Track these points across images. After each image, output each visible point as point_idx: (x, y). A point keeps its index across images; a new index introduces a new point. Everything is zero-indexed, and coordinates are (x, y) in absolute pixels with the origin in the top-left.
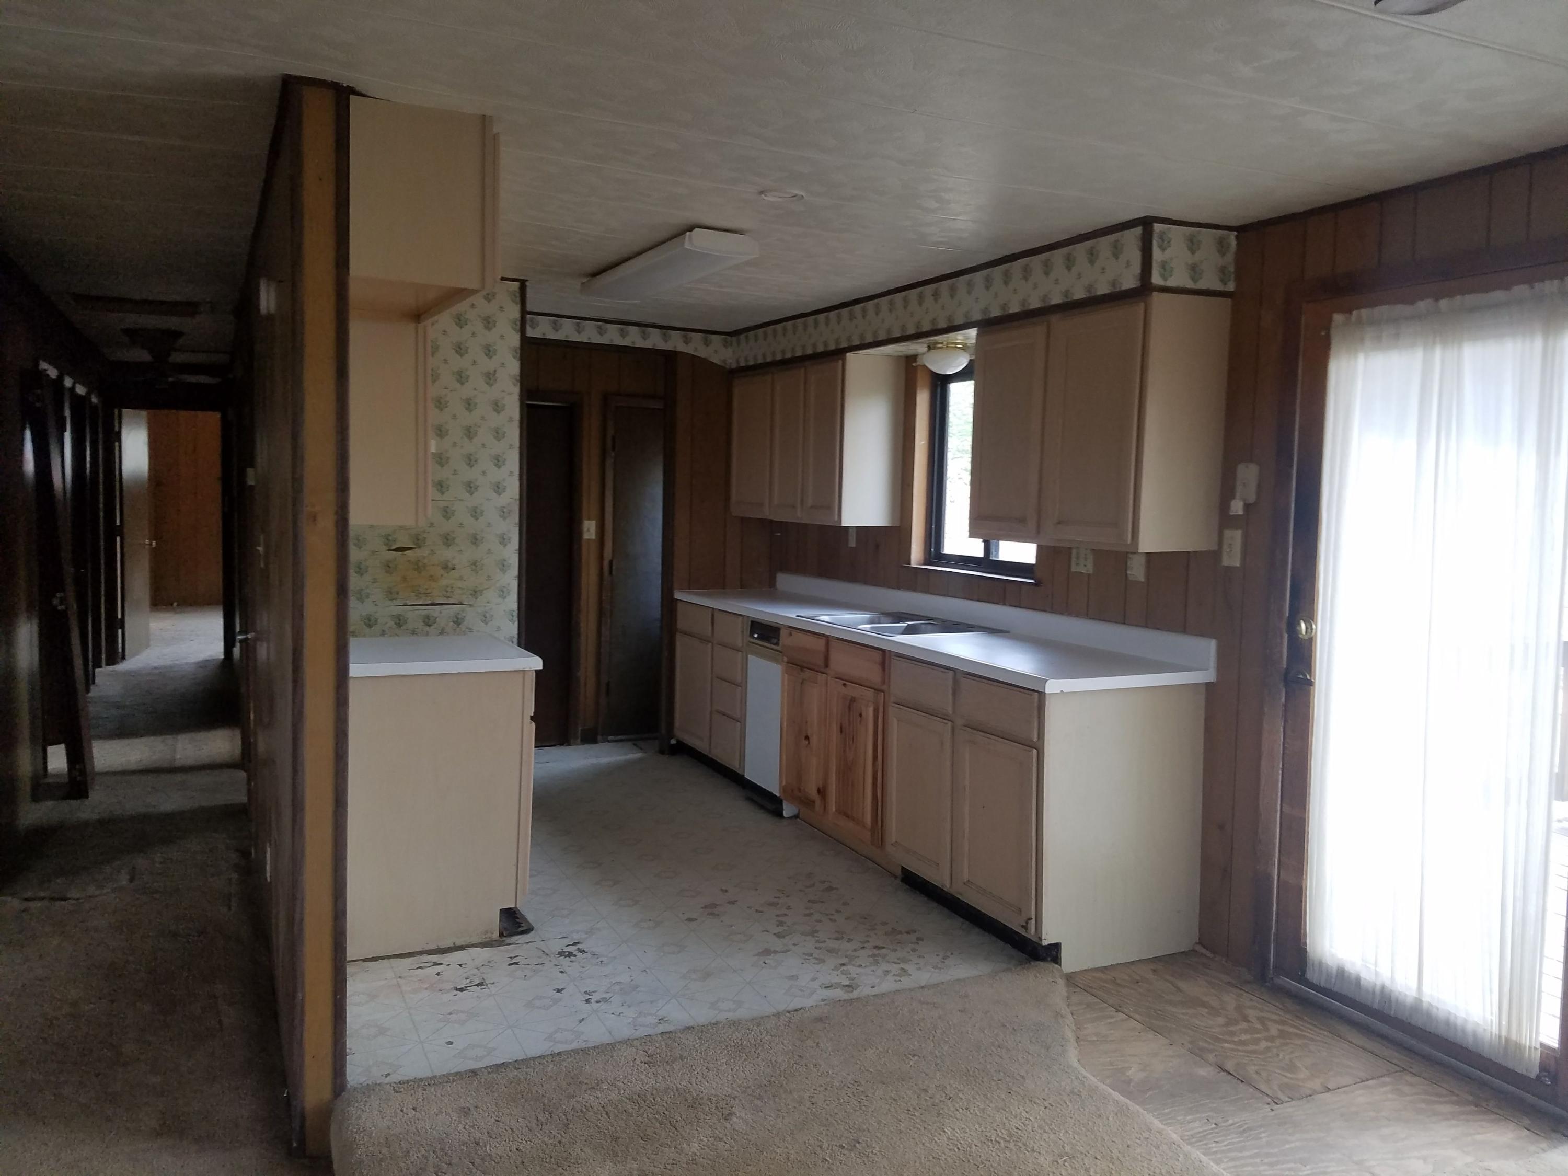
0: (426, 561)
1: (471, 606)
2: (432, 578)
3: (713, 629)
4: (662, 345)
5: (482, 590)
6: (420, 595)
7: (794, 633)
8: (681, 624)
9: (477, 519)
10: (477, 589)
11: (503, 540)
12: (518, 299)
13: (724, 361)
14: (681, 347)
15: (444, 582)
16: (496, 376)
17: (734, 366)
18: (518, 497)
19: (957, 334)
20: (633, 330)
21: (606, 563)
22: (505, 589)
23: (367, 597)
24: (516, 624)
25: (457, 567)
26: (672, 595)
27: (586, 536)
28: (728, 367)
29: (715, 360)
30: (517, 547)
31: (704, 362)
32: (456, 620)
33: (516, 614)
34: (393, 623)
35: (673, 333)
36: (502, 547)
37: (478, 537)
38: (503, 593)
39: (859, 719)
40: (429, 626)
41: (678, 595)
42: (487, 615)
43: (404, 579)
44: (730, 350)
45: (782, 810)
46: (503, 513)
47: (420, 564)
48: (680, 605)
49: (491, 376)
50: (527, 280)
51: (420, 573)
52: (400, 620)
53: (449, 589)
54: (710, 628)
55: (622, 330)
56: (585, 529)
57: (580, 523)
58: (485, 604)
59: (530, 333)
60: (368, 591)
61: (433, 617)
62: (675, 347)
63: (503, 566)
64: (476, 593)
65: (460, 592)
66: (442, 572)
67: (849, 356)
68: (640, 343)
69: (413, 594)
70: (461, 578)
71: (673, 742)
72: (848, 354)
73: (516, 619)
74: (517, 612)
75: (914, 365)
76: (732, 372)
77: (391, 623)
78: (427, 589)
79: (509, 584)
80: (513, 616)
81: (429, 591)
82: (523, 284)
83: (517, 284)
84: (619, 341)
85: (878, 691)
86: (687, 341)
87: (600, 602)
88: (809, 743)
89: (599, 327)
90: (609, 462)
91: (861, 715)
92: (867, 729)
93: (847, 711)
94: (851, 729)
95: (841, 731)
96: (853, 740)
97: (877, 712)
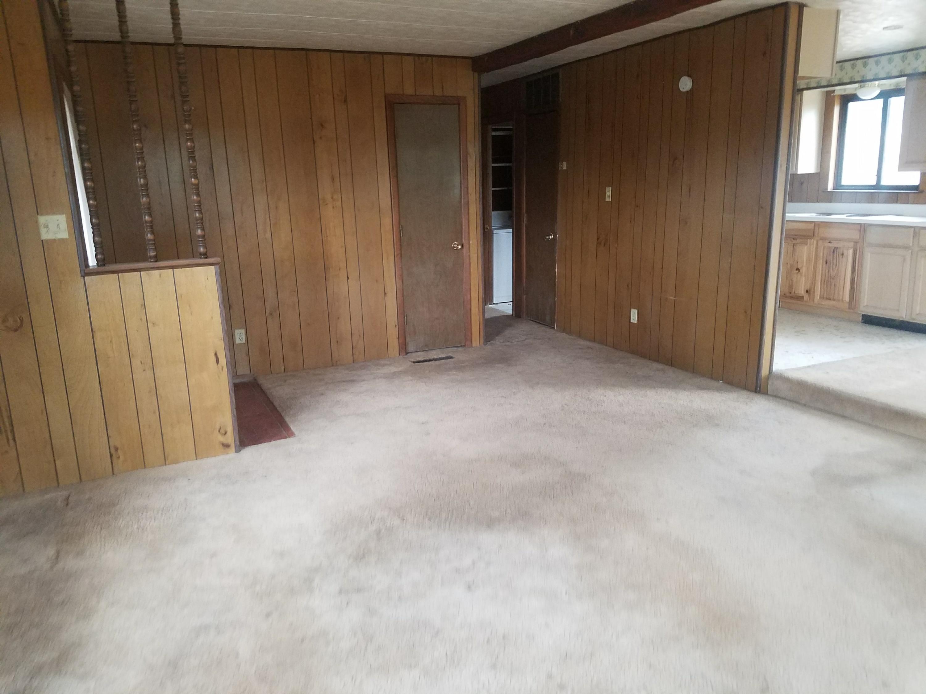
39: (841, 256)
72: (805, 92)
75: (833, 94)
85: (856, 242)
88: (799, 271)
91: (843, 254)
92: (847, 260)
93: (832, 254)
94: (835, 261)
95: (826, 263)
96: (836, 266)
97: (855, 251)
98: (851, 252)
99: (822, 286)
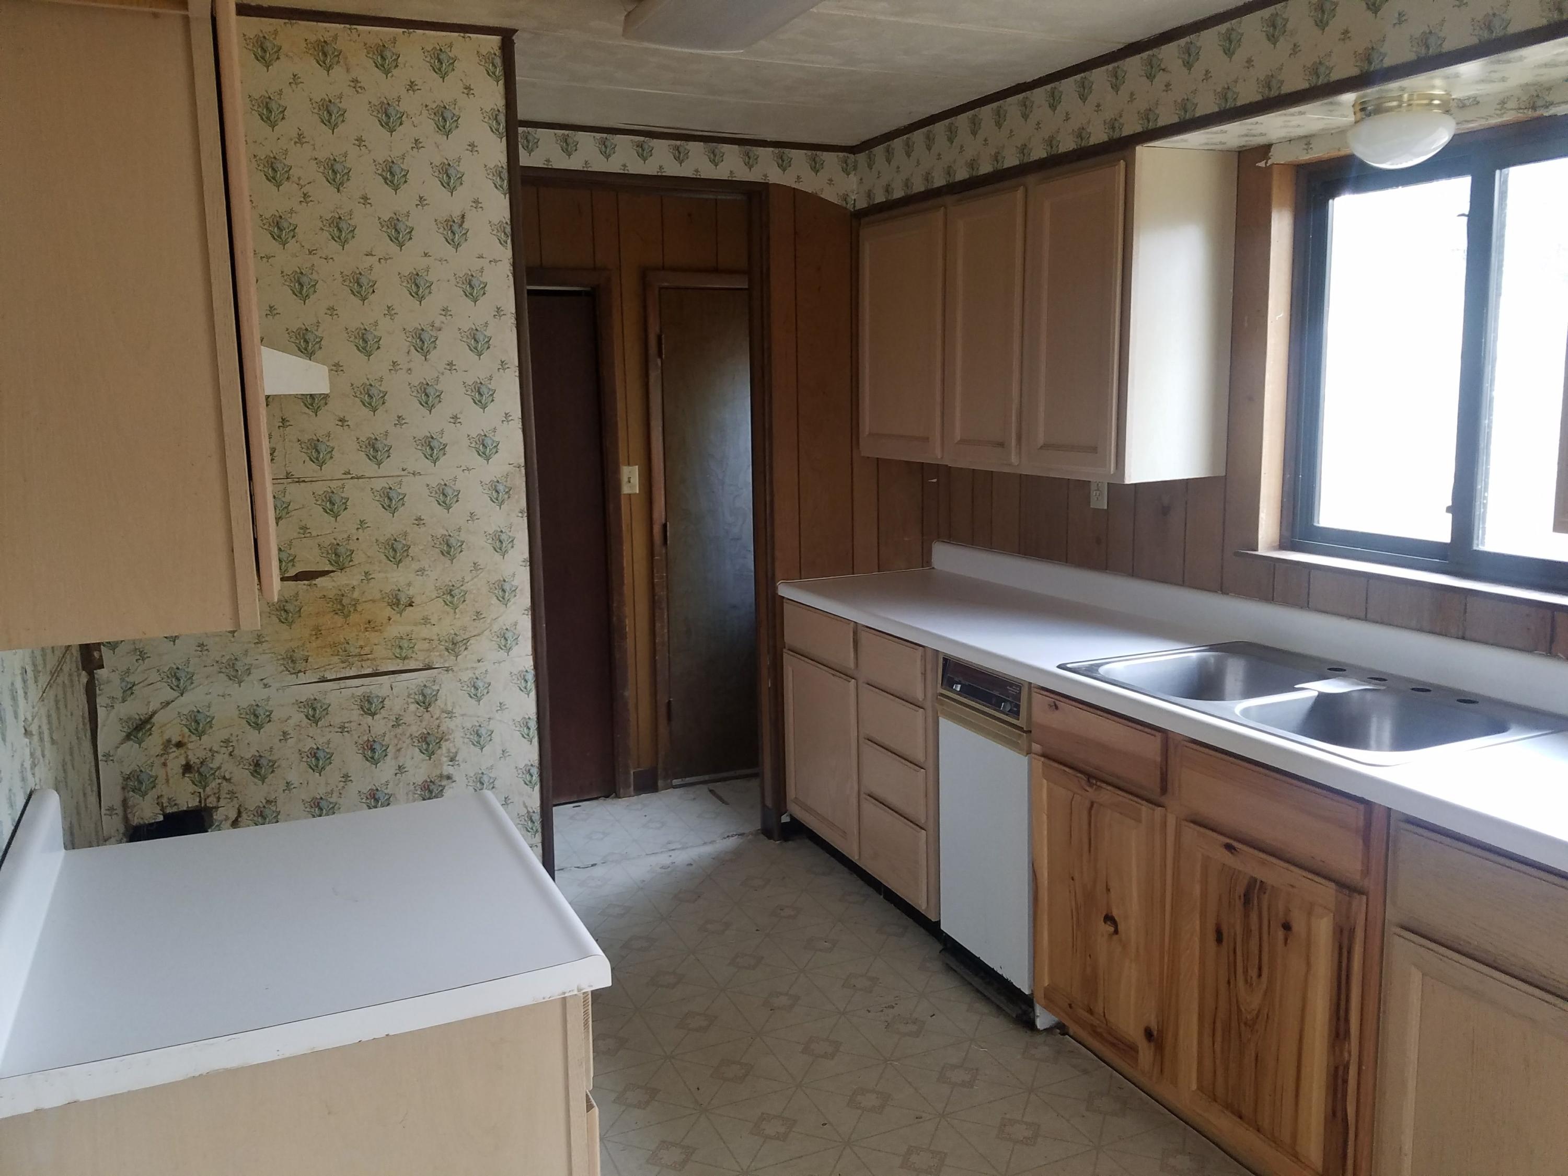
0: (356, 595)
1: (447, 670)
2: (371, 625)
3: (857, 658)
4: (743, 174)
5: (468, 640)
6: (351, 659)
7: (1063, 705)
8: (791, 636)
9: (448, 508)
10: (459, 639)
11: (500, 544)
12: (499, 71)
13: (845, 198)
14: (775, 176)
15: (393, 631)
16: (465, 226)
17: (862, 204)
18: (522, 461)
19: (1432, 78)
20: (695, 147)
21: (657, 529)
22: (509, 635)
23: (248, 672)
24: (533, 694)
25: (417, 600)
26: (775, 589)
27: (626, 490)
28: (850, 207)
29: (830, 195)
30: (527, 555)
31: (813, 199)
32: (421, 698)
33: (531, 677)
34: (302, 716)
35: (761, 151)
36: (497, 557)
37: (453, 541)
38: (505, 641)
39: (1281, 933)
40: (373, 715)
41: (785, 590)
42: (480, 684)
43: (317, 632)
44: (853, 179)
45: (1035, 1016)
46: (497, 493)
47: (345, 601)
48: (787, 607)
49: (455, 228)
50: (516, 31)
51: (346, 616)
52: (314, 709)
53: (405, 644)
54: (852, 655)
55: (677, 148)
56: (624, 479)
57: (617, 471)
58: (475, 665)
59: (525, 160)
60: (248, 660)
61: (378, 696)
62: (766, 176)
63: (502, 591)
64: (455, 645)
65: (426, 645)
66: (388, 611)
67: (1144, 153)
68: (709, 171)
69: (336, 659)
70: (426, 621)
71: (785, 819)
72: (1139, 149)
73: (531, 685)
74: (533, 672)
75: (1262, 164)
76: (859, 215)
77: (298, 717)
78: (361, 647)
79: (516, 624)
80: (526, 681)
81: (367, 650)
82: (507, 36)
83: (495, 40)
84: (673, 169)
85: (1347, 888)
86: (783, 165)
87: (652, 586)
88: (1116, 932)
89: (640, 146)
90: (654, 376)
91: (1287, 927)
92: (1309, 964)
93: (1239, 904)
94: (1254, 943)
95: (1219, 939)
96: (1260, 969)
97: (1346, 934)
98: (1323, 929)
99: (1207, 1041)
